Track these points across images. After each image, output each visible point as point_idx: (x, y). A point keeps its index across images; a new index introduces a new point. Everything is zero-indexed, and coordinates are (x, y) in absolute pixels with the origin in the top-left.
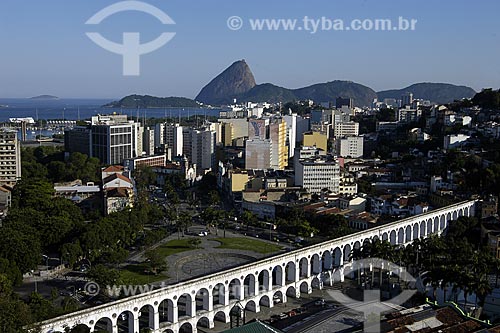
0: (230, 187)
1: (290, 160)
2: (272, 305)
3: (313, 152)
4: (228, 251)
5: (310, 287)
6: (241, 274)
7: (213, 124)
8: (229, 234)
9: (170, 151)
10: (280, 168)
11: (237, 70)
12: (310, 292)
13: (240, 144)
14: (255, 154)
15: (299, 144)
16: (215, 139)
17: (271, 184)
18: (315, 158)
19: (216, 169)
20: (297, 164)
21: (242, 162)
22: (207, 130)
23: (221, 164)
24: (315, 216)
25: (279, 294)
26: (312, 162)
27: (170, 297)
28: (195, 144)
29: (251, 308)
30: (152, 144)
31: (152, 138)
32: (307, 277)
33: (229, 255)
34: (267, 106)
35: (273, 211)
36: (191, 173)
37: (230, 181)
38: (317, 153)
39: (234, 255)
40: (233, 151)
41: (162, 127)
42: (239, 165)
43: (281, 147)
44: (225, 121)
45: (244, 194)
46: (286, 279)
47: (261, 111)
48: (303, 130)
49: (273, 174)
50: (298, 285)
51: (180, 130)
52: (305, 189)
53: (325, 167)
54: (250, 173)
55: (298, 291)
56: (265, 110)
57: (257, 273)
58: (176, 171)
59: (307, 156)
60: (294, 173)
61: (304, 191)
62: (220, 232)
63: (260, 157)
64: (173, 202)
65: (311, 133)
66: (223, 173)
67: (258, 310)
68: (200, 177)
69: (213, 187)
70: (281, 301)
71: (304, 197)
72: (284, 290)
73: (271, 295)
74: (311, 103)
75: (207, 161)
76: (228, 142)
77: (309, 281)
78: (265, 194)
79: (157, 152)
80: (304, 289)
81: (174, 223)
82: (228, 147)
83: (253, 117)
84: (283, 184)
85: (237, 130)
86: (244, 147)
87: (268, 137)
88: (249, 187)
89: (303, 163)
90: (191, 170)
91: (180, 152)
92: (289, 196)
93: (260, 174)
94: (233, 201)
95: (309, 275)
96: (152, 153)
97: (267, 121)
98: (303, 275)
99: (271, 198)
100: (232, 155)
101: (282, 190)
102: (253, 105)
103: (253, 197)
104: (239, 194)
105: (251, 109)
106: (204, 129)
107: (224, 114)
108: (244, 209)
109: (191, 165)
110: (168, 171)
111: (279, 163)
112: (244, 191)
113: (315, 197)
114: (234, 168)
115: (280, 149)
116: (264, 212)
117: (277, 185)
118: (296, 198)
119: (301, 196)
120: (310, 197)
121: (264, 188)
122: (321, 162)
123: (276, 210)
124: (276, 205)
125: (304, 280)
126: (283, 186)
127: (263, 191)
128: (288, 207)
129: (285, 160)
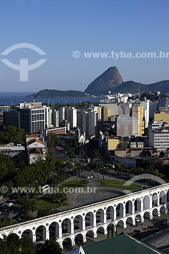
0: (107, 147)
1: (146, 130)
2: (134, 224)
3: (160, 125)
4: (106, 188)
5: (159, 212)
6: (114, 203)
7: (96, 108)
8: (106, 177)
9: (69, 125)
10: (139, 135)
11: (111, 72)
12: (159, 215)
13: (113, 120)
14: (123, 126)
15: (151, 120)
16: (97, 117)
17: (133, 145)
18: (162, 129)
19: (98, 136)
20: (150, 133)
21: (114, 131)
22: (92, 111)
23: (101, 133)
24: (162, 166)
25: (139, 216)
26: (160, 131)
27: (69, 217)
28: (84, 120)
29: (121, 225)
30: (57, 120)
31: (57, 116)
32: (157, 206)
33: (107, 191)
34: (130, 95)
35: (135, 163)
36: (82, 138)
37: (107, 143)
38: (163, 125)
39: (109, 191)
40: (108, 124)
41: (64, 109)
42: (113, 133)
43: (140, 122)
44: (103, 105)
45: (116, 152)
46: (144, 207)
47: (126, 98)
48: (154, 111)
49: (134, 139)
50: (151, 211)
51: (75, 111)
52: (155, 149)
54: (120, 138)
55: (151, 214)
56: (129, 98)
57: (124, 203)
58: (72, 137)
59: (157, 128)
60: (148, 138)
61: (155, 150)
62: (101, 176)
63: (126, 128)
64: (71, 157)
65: (159, 113)
66: (103, 138)
67: (125, 226)
68: (88, 141)
69: (96, 147)
70: (141, 221)
71: (155, 154)
72: (142, 214)
73: (133, 217)
74: (159, 93)
75: (92, 131)
76: (106, 119)
77: (158, 208)
78: (129, 152)
79: (60, 125)
80: (155, 214)
81: (71, 170)
82: (106, 122)
83: (122, 103)
84: (141, 145)
85: (112, 111)
86: (116, 121)
87: (131, 115)
88: (119, 147)
89: (154, 132)
90: (82, 137)
91: (75, 125)
92: (145, 153)
93: (126, 139)
94: (109, 156)
95: (158, 204)
96: (57, 126)
97: (131, 105)
98: (154, 204)
99: (133, 154)
100: (108, 127)
101: (140, 149)
102: (121, 95)
103: (122, 154)
104: (113, 152)
105: (120, 98)
106: (90, 110)
107: (102, 101)
108: (116, 161)
109: (82, 133)
110: (68, 137)
111: (138, 132)
112: (116, 150)
113: (162, 154)
114: (110, 135)
115: (139, 123)
116: (129, 163)
117: (137, 146)
118: (150, 154)
119: (153, 153)
120: (159, 154)
121: (129, 148)
122: (166, 131)
123: (137, 162)
124: (136, 159)
125: (156, 208)
126: (141, 147)
127: (128, 150)
128: (144, 160)
129: (143, 130)
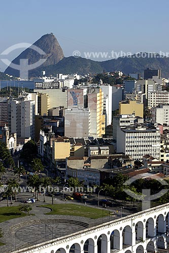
3: (132, 120)
4: (59, 217)
5: (145, 251)
7: (30, 95)
10: (99, 137)
14: (74, 123)
17: (94, 151)
18: (136, 126)
20: (119, 133)
21: (61, 130)
23: (42, 133)
26: (133, 129)
28: (14, 114)
32: (142, 241)
33: (60, 221)
35: (99, 178)
36: (11, 142)
38: (136, 121)
40: (50, 120)
42: (60, 134)
43: (99, 115)
44: (40, 91)
45: (68, 162)
47: (72, 82)
48: (119, 99)
49: (94, 143)
52: (128, 156)
53: (146, 134)
54: (71, 141)
59: (127, 124)
60: (114, 141)
61: (127, 159)
63: (79, 126)
65: (128, 102)
66: (45, 141)
68: (20, 147)
71: (127, 164)
76: (44, 112)
78: (89, 161)
82: (45, 117)
84: (105, 151)
87: (86, 106)
89: (125, 130)
90: (12, 139)
92: (113, 162)
93: (80, 142)
94: (57, 169)
97: (85, 91)
100: (50, 124)
101: (105, 157)
102: (64, 77)
103: (77, 165)
104: (63, 162)
106: (23, 99)
107: (38, 84)
109: (11, 134)
111: (97, 131)
112: (68, 158)
113: (138, 163)
114: (56, 136)
115: (98, 118)
116: (89, 179)
117: (100, 152)
118: (119, 164)
119: (125, 162)
120: (133, 164)
121: (87, 155)
122: (142, 129)
123: (101, 176)
124: (101, 172)
125: (140, 244)
126: (105, 153)
127: (86, 159)
128: (113, 174)
129: (103, 129)
